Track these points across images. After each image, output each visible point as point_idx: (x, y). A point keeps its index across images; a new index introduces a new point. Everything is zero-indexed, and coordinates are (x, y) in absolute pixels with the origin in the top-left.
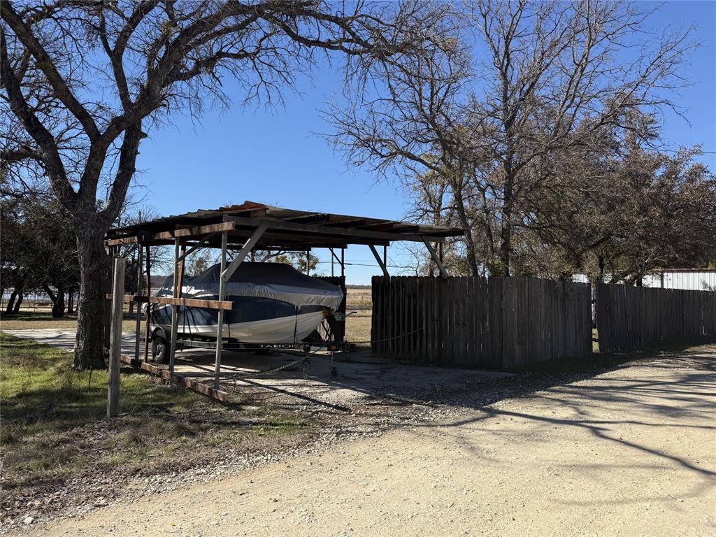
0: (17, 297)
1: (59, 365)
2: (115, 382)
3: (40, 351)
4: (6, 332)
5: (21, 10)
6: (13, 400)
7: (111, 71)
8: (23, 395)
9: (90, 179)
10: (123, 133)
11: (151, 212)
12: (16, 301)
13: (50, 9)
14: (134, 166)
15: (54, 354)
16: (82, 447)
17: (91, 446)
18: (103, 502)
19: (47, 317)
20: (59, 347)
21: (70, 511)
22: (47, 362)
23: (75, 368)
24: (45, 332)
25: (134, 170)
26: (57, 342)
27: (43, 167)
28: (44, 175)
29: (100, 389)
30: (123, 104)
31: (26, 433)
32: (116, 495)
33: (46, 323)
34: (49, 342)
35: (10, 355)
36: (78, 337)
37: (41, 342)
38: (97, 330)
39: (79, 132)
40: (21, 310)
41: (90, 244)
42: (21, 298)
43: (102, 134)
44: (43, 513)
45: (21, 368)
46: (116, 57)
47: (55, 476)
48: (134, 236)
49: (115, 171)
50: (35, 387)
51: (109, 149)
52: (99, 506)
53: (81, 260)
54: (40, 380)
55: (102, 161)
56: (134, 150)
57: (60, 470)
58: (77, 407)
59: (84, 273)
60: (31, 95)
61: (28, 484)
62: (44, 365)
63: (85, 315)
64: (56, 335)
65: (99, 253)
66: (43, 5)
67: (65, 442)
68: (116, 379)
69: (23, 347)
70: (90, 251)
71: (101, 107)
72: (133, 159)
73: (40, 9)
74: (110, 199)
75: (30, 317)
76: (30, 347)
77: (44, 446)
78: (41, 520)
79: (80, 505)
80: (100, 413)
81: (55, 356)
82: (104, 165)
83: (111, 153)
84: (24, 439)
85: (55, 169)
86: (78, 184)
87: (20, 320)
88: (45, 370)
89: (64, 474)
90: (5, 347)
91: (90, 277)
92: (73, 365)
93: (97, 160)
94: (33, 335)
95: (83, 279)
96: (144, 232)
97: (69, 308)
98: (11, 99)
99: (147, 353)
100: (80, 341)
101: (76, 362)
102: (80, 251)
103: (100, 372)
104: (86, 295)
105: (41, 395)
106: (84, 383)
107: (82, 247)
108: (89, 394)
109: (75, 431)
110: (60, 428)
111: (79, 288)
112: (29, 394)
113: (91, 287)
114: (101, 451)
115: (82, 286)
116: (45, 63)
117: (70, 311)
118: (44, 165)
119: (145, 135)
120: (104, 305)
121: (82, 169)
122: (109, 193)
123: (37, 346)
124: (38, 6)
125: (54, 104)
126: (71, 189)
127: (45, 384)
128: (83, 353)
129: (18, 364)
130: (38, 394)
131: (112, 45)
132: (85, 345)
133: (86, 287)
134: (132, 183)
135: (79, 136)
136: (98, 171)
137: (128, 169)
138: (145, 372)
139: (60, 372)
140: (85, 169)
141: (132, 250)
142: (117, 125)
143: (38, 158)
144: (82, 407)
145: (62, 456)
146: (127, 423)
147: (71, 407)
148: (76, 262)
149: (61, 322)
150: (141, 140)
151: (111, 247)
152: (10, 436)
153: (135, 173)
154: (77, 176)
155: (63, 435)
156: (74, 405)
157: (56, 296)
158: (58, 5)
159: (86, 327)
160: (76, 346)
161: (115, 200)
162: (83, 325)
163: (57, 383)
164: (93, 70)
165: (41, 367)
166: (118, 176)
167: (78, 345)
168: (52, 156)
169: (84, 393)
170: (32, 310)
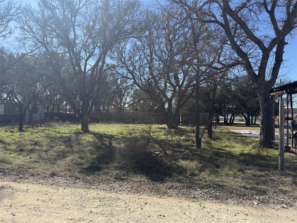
0: (233, 117)
1: (253, 144)
2: (281, 155)
3: (244, 138)
4: (231, 130)
5: (234, 9)
6: (239, 156)
7: (269, 20)
8: (242, 154)
9: (262, 68)
10: (276, 45)
11: (287, 78)
12: (232, 119)
13: (245, 4)
14: (282, 58)
15: (249, 140)
16: (271, 180)
17: (274, 181)
18: (286, 206)
19: (244, 125)
20: (251, 138)
21: (271, 205)
22: (248, 143)
23: (260, 147)
24: (245, 131)
25: (282, 60)
26: (250, 135)
27: (243, 67)
28: (244, 70)
29: (272, 157)
30: (276, 32)
31: (246, 169)
32: (291, 206)
33: (244, 127)
34: (247, 135)
35: (234, 139)
36: (260, 134)
37: (244, 135)
38: (269, 131)
39: (254, 50)
40: (234, 122)
41: (263, 96)
42: (234, 118)
43: (267, 48)
44: (260, 202)
45: (239, 144)
46: (271, 13)
47: (262, 189)
48: (284, 90)
49: (274, 62)
50: (246, 152)
51: (270, 53)
52: (284, 208)
53: (260, 102)
54: (247, 149)
55: (268, 60)
56: (282, 51)
57: (263, 187)
58: (264, 163)
59: (262, 108)
60: (238, 40)
61: (252, 189)
62: (247, 144)
63: (263, 125)
64: (249, 132)
65: (268, 99)
66: (242, 4)
67: (263, 176)
68: (282, 154)
69: (238, 136)
70: (264, 98)
71: (266, 37)
72: (281, 56)
73: (241, 6)
74: (271, 75)
75: (237, 125)
76: (240, 137)
77: (254, 176)
78: (260, 205)
79: (275, 204)
80: (276, 167)
81: (250, 141)
82: (268, 61)
83: (271, 55)
84: (246, 171)
85: (248, 67)
86: (258, 71)
87: (235, 126)
88: (248, 146)
89: (265, 189)
90: (232, 136)
91: (264, 109)
92: (259, 145)
93: (265, 59)
94: (240, 132)
95: (261, 110)
96: (288, 88)
97: (251, 122)
98: (231, 44)
99: (293, 144)
100: (262, 136)
101: (260, 144)
102: (260, 99)
103: (271, 150)
104: (263, 117)
105: (248, 155)
106: (265, 153)
107: (260, 97)
108: (268, 158)
109: (266, 172)
110: (259, 170)
111: (260, 114)
112: (244, 154)
113: (265, 113)
114: (279, 184)
115: (261, 113)
116: (243, 26)
117: (252, 123)
118: (244, 66)
119: (287, 43)
120: (271, 121)
121: (259, 65)
122: (271, 72)
123: (243, 136)
124: (241, 5)
125: (247, 41)
126: (255, 74)
127: (249, 151)
128: (263, 140)
129: (238, 142)
130: (247, 155)
131: (269, 9)
132: (264, 137)
133: (263, 113)
134: (281, 66)
135: (254, 52)
136: (266, 64)
137: (279, 60)
138: (293, 152)
139: (254, 147)
140: (261, 65)
141: (278, 97)
142: (273, 42)
143: (241, 64)
144: (266, 163)
145: (263, 181)
146: (289, 174)
147: (262, 162)
148: (258, 103)
149: (249, 127)
150: (285, 46)
151: (272, 96)
152: (241, 169)
153: (283, 62)
154: (257, 68)
155: (261, 173)
156: (263, 162)
157: (247, 117)
158: (248, 1)
159: (263, 130)
160: (260, 138)
161: (274, 75)
162: (263, 129)
163: (254, 152)
164: (262, 22)
165: (246, 144)
166: (275, 65)
167: (261, 137)
168: (247, 62)
169: (266, 158)
170: (238, 122)
